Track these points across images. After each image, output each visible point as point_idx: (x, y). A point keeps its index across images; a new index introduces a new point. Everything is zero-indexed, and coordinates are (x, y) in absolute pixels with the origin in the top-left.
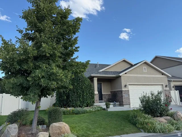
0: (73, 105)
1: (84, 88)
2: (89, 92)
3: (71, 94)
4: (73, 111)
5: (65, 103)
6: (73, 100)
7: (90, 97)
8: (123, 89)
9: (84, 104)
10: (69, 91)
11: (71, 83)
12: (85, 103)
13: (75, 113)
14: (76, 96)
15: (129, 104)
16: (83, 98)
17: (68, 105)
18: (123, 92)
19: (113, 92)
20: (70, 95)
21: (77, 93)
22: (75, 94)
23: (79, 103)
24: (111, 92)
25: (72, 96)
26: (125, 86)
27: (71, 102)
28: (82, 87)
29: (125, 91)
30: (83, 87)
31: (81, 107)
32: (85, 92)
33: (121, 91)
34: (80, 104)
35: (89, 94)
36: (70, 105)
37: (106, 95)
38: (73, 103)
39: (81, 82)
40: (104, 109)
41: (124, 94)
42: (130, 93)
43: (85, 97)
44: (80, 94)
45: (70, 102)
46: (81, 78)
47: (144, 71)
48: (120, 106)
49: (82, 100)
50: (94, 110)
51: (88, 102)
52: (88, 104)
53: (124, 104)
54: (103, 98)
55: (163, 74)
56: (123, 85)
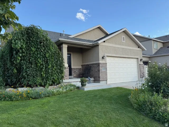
0: (28, 84)
1: (49, 56)
2: (56, 64)
3: (24, 66)
4: (29, 93)
5: (15, 80)
6: (28, 75)
7: (58, 71)
8: (100, 62)
9: (48, 82)
10: (21, 60)
11: (24, 46)
12: (51, 79)
13: (31, 97)
14: (35, 70)
15: (106, 80)
16: (47, 72)
17: (19, 83)
18: (100, 65)
19: (85, 65)
20: (23, 68)
21: (36, 64)
22: (33, 66)
23: (39, 80)
24: (82, 66)
25: (26, 69)
26: (103, 57)
27: (25, 78)
28: (45, 55)
29: (103, 64)
30: (47, 55)
31: (44, 86)
32: (50, 62)
33: (98, 65)
34: (42, 82)
35: (57, 66)
36: (22, 83)
37: (77, 69)
38: (29, 81)
39: (44, 46)
40: (78, 88)
41: (101, 68)
42: (108, 67)
43: (50, 71)
44: (42, 66)
45: (23, 79)
46: (43, 40)
47: (123, 41)
48: (94, 82)
49: (44, 75)
50: (64, 90)
51: (54, 79)
52: (54, 81)
53: (101, 80)
54: (73, 73)
55: (139, 47)
56: (101, 56)
